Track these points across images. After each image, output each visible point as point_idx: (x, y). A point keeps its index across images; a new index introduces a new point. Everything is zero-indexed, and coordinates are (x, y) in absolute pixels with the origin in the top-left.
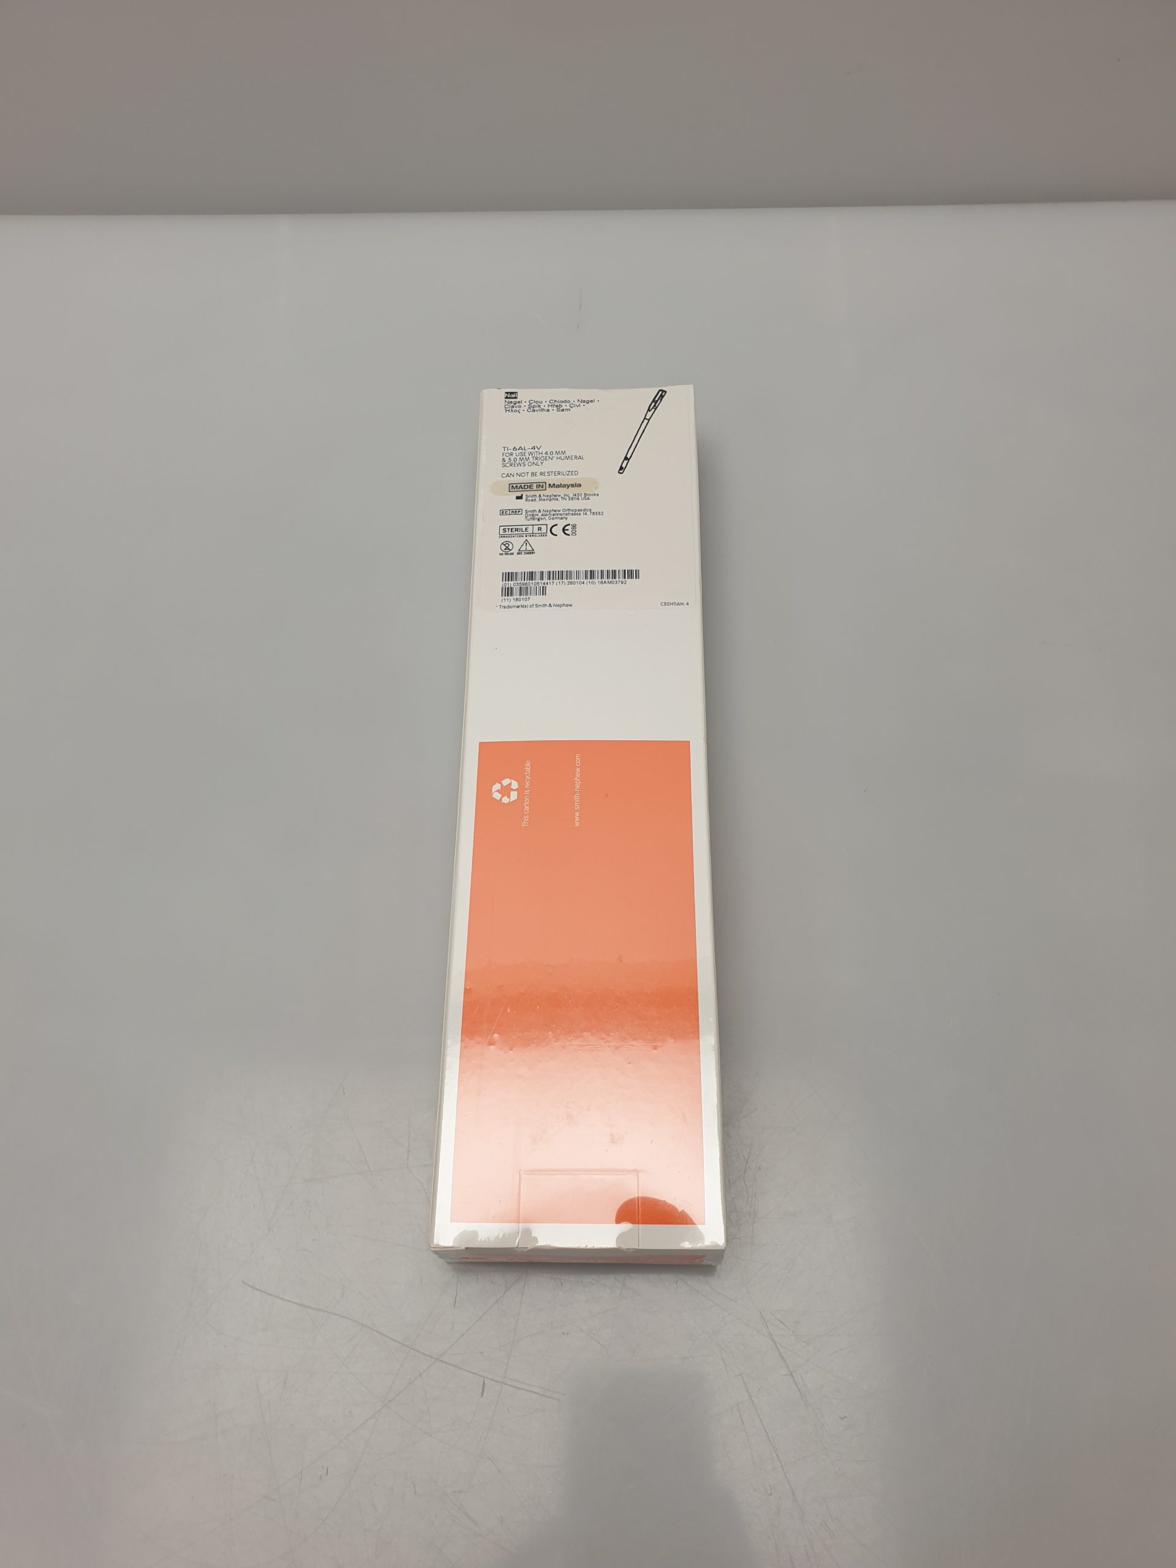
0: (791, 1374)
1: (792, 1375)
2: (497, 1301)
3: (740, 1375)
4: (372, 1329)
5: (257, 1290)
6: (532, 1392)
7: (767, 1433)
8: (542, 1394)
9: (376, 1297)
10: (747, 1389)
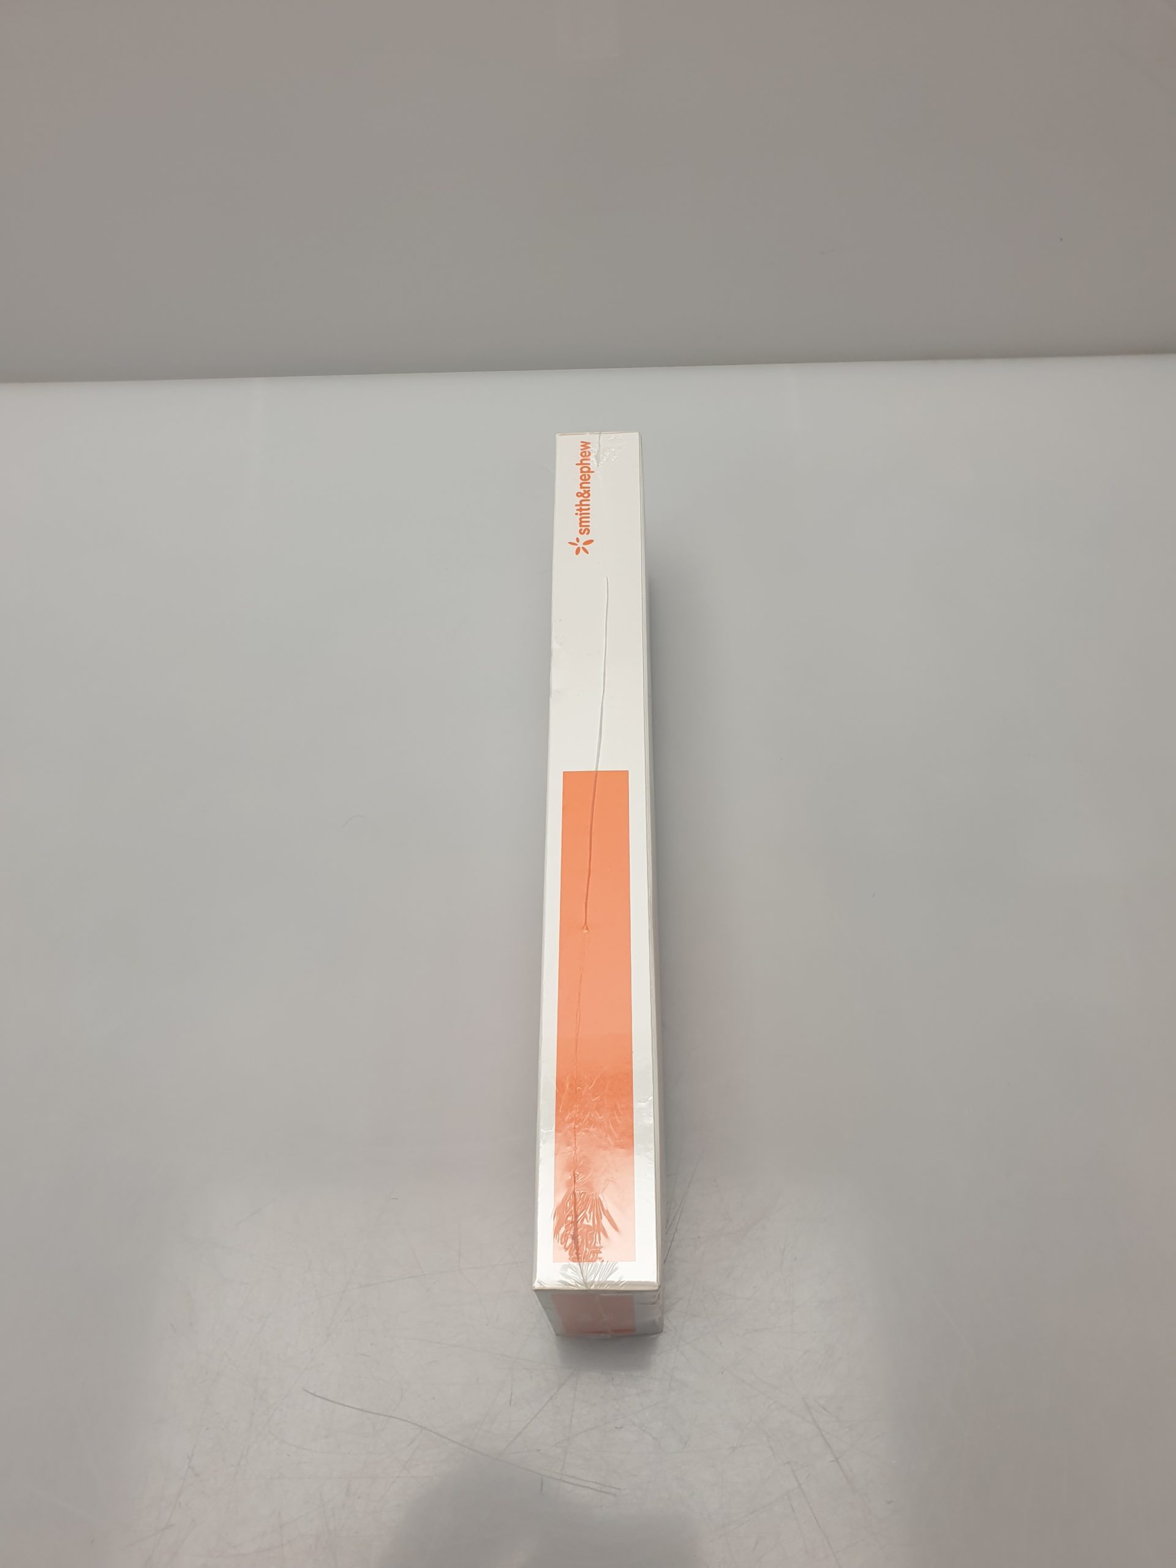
0: (837, 1460)
1: (838, 1462)
2: (551, 1398)
3: (788, 1463)
4: (431, 1431)
5: (318, 1396)
6: (589, 1488)
7: (817, 1521)
8: (599, 1489)
9: (434, 1398)
10: (796, 1477)
